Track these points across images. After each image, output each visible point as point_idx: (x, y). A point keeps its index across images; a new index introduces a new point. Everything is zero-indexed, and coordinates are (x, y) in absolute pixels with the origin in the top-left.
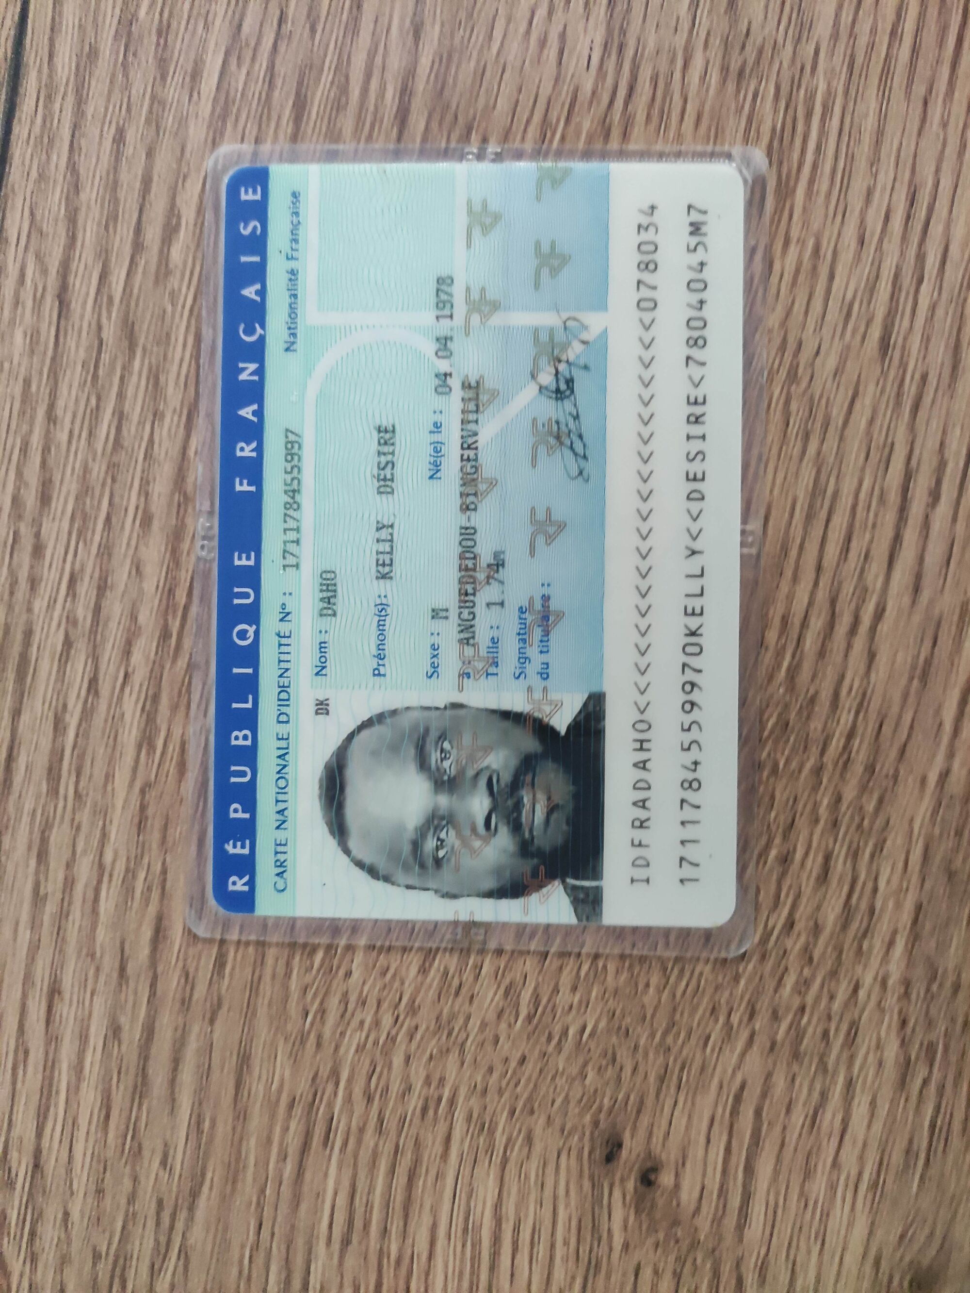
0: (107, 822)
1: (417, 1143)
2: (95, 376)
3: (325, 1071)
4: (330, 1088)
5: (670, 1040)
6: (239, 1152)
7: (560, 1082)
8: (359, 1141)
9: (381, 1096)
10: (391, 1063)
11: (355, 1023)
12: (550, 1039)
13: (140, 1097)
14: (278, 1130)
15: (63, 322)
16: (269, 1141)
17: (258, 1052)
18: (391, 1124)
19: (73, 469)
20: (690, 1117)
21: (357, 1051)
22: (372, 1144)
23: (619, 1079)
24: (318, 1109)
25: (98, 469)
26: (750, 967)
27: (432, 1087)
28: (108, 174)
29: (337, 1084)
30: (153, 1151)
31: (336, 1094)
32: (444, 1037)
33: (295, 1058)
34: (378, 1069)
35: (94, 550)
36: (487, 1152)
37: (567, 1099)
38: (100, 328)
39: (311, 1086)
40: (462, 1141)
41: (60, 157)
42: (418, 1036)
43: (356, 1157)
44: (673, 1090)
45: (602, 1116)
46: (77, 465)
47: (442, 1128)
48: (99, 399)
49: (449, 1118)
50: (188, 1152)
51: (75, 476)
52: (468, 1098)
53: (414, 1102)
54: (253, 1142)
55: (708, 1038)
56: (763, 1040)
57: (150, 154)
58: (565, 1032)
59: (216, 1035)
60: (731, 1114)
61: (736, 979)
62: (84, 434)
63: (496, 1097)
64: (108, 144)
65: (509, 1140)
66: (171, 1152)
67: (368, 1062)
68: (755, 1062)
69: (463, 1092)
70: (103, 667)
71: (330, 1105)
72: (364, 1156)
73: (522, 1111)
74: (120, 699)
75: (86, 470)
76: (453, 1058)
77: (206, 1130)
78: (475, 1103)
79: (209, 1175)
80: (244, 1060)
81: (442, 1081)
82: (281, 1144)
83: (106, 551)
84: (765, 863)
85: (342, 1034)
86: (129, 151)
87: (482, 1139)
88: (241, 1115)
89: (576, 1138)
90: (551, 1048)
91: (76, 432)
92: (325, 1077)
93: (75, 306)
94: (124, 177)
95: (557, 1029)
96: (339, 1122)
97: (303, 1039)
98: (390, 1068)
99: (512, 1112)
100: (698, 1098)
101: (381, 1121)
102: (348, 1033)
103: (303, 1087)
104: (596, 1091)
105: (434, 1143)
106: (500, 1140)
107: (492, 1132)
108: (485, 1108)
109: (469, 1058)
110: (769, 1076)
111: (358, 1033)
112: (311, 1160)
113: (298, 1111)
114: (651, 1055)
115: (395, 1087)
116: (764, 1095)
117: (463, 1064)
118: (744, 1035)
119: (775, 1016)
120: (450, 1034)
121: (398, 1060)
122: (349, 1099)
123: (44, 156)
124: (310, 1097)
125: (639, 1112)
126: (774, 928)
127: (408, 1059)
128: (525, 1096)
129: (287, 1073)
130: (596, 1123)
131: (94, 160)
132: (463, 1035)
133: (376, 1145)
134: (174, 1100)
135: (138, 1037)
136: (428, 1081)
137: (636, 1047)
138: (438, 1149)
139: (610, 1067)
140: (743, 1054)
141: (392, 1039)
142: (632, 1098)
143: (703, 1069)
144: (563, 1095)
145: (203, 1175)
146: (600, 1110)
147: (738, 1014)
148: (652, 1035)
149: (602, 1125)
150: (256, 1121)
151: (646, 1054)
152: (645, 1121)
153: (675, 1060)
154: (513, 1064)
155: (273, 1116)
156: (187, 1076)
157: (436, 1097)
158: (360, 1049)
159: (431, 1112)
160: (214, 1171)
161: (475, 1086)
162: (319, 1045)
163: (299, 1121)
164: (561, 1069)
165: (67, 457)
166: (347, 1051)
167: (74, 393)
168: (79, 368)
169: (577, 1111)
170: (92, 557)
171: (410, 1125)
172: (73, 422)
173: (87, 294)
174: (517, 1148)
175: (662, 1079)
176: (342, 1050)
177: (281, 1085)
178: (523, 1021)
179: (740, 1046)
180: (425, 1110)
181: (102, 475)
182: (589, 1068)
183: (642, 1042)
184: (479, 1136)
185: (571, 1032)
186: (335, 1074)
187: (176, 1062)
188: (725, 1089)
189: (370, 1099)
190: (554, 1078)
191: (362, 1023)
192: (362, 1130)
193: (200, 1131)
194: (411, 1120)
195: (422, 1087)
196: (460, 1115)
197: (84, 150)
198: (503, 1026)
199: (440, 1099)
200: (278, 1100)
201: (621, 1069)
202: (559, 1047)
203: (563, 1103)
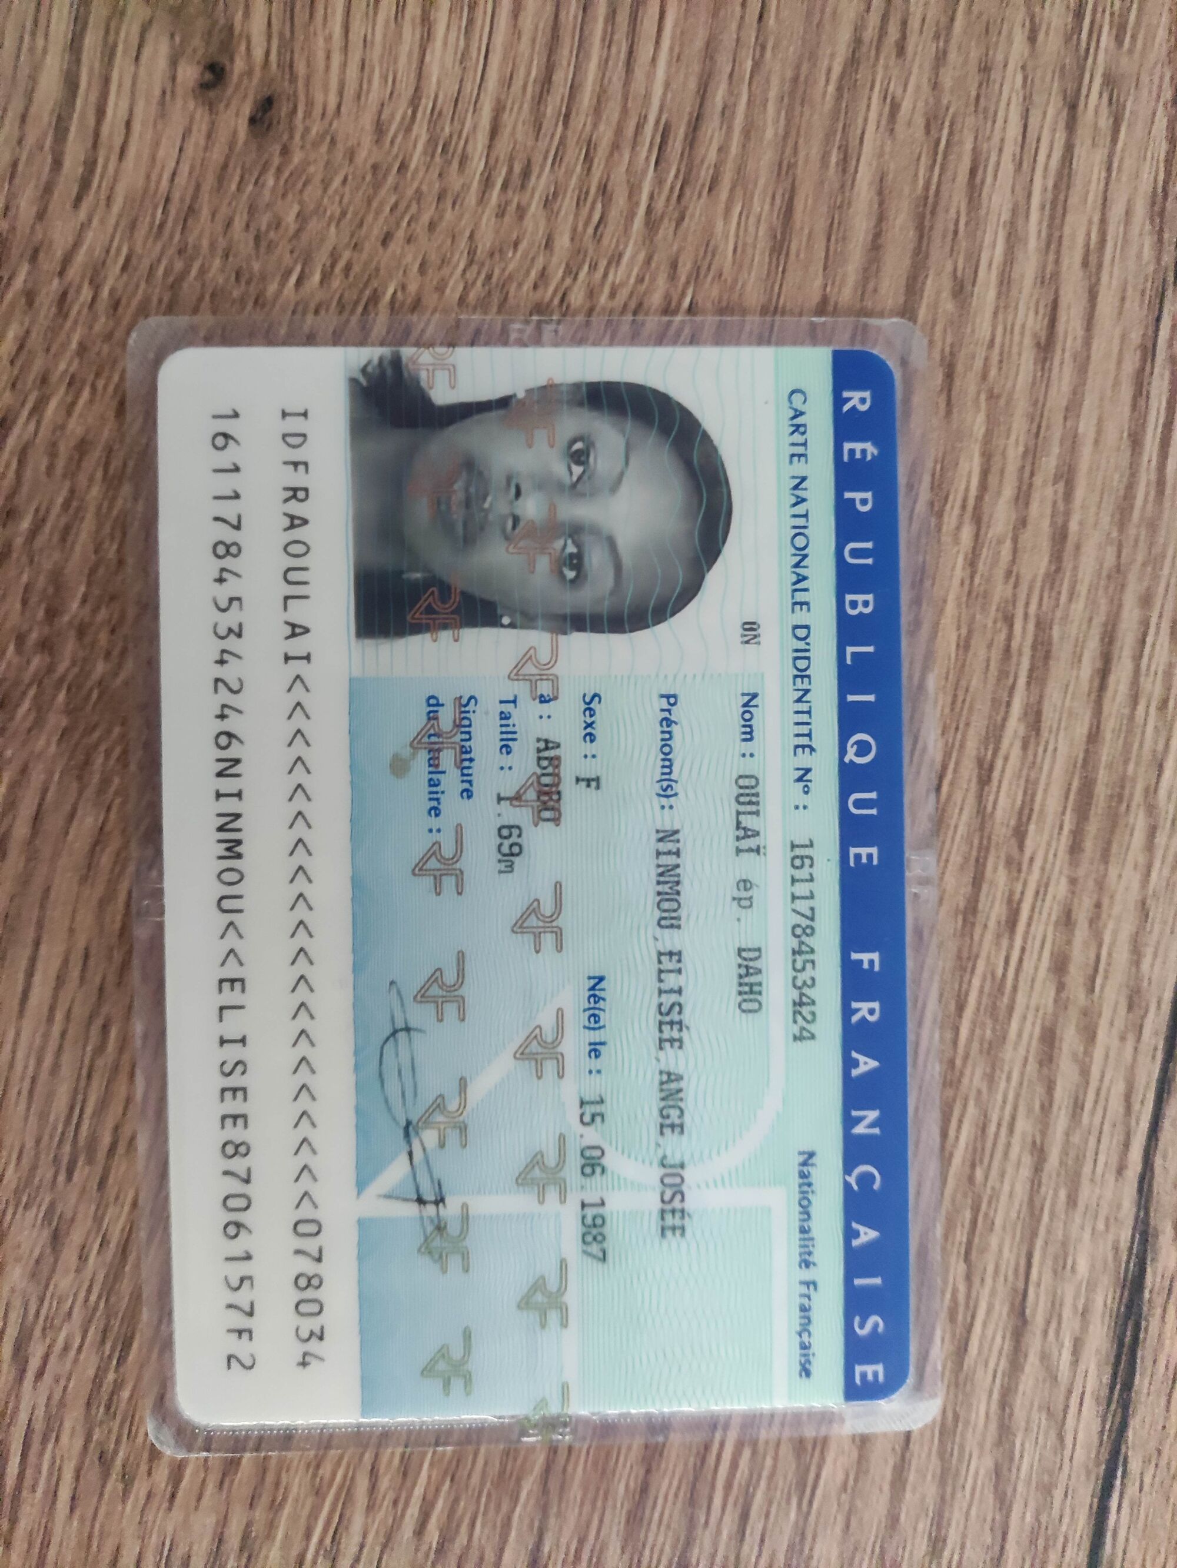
0: (967, 582)
1: (538, 127)
2: (976, 1210)
3: (666, 229)
4: (660, 204)
5: (179, 265)
6: (788, 121)
7: (335, 209)
8: (619, 131)
9: (587, 193)
10: (572, 239)
11: (623, 295)
12: (348, 268)
13: (926, 198)
14: (734, 149)
15: (1021, 1285)
16: (747, 133)
17: (760, 256)
18: (574, 155)
19: (1009, 1079)
20: (153, 158)
21: (620, 256)
22: (602, 127)
23: (252, 209)
24: (676, 177)
25: (974, 1077)
26: (62, 366)
27: (514, 205)
28: (953, 1494)
29: (649, 210)
30: (909, 124)
31: (651, 197)
32: (497, 272)
33: (708, 248)
34: (590, 230)
35: (981, 965)
36: (440, 114)
37: (326, 184)
38: (968, 1278)
39: (686, 208)
40: (475, 128)
41: (1021, 1519)
42: (533, 274)
43: (625, 111)
44: (176, 196)
45: (276, 161)
46: (1003, 1084)
47: (503, 147)
48: (971, 1179)
49: (492, 161)
50: (860, 121)
51: (1006, 1068)
52: (465, 187)
53: (541, 183)
54: (769, 134)
55: (124, 268)
56: (49, 264)
57: (893, 1520)
58: (326, 277)
59: (818, 282)
60: (95, 162)
61: (83, 349)
62: (992, 1129)
63: (424, 188)
64: (953, 1536)
65: (409, 130)
66: (884, 122)
67: (605, 241)
68: (61, 234)
69: (472, 198)
70: (971, 800)
71: (660, 181)
72: (612, 111)
73: (388, 170)
74: (947, 755)
75: (991, 1079)
76: (486, 241)
77: (835, 152)
78: (455, 181)
79: (831, 88)
80: (779, 246)
81: (501, 214)
82: (730, 129)
83: (964, 963)
84: (37, 510)
85: (640, 280)
86: (923, 1525)
87: (447, 130)
88: (785, 170)
89: (314, 132)
90: (346, 255)
91: (1004, 1131)
92: (666, 221)
93: (1002, 1309)
94: (931, 1490)
95: (336, 283)
96: (647, 158)
97: (696, 275)
98: (574, 230)
99: (403, 167)
100: (141, 183)
101: (588, 159)
102: (632, 280)
103: (697, 207)
104: (284, 196)
105: (514, 128)
106: (421, 131)
107: (432, 141)
108: (440, 175)
109: (463, 244)
110: (41, 216)
111: (617, 282)
112: (688, 108)
113: (705, 174)
114: (205, 243)
115: (567, 203)
116: (48, 189)
117: (471, 237)
118: (73, 272)
119: (30, 296)
120: (489, 277)
121: (563, 242)
122: (633, 191)
123: (1044, 1519)
124: (688, 192)
125: (225, 166)
126: (29, 419)
127: (549, 244)
128: (383, 192)
129: (720, 224)
130: (285, 151)
131: (973, 1512)
132: (470, 275)
133: (595, 125)
134: (880, 193)
135: (929, 282)
136: (521, 212)
137: (226, 256)
138: (507, 119)
139: (263, 228)
140: (76, 245)
141: (572, 272)
142: (233, 187)
143: (133, 226)
144: (330, 191)
145: (839, 89)
146: (279, 170)
147: (82, 299)
148: (203, 271)
149: (277, 148)
150: (764, 160)
151: (212, 245)
152: (217, 155)
153: (171, 237)
154: (400, 234)
155: (740, 170)
156: (860, 226)
157: (510, 192)
158: (616, 258)
159: (517, 168)
160: (825, 93)
161: (454, 204)
162: (674, 266)
163: (702, 161)
164: (333, 229)
165: (1017, 1096)
166: (633, 257)
167: (1006, 1188)
168: (998, 1222)
169: (312, 169)
170: (983, 954)
171: (547, 152)
172: (1009, 1145)
173: (985, 1325)
174: (398, 118)
175: (191, 211)
176: (642, 256)
177: (728, 210)
178: (384, 293)
179: (80, 257)
180: (526, 174)
181: (968, 1072)
182: (293, 228)
183: (217, 262)
184: (451, 136)
185: (317, 277)
186: (652, 224)
187: (876, 246)
188: (103, 196)
189: (604, 189)
190: (344, 214)
191: (613, 295)
192: (615, 146)
193: (844, 149)
194: (545, 158)
195: (529, 205)
196: (477, 165)
197: (987, 1527)
198: (413, 288)
199: (505, 186)
200: (732, 190)
201: (248, 226)
202: (334, 257)
203: (331, 179)
